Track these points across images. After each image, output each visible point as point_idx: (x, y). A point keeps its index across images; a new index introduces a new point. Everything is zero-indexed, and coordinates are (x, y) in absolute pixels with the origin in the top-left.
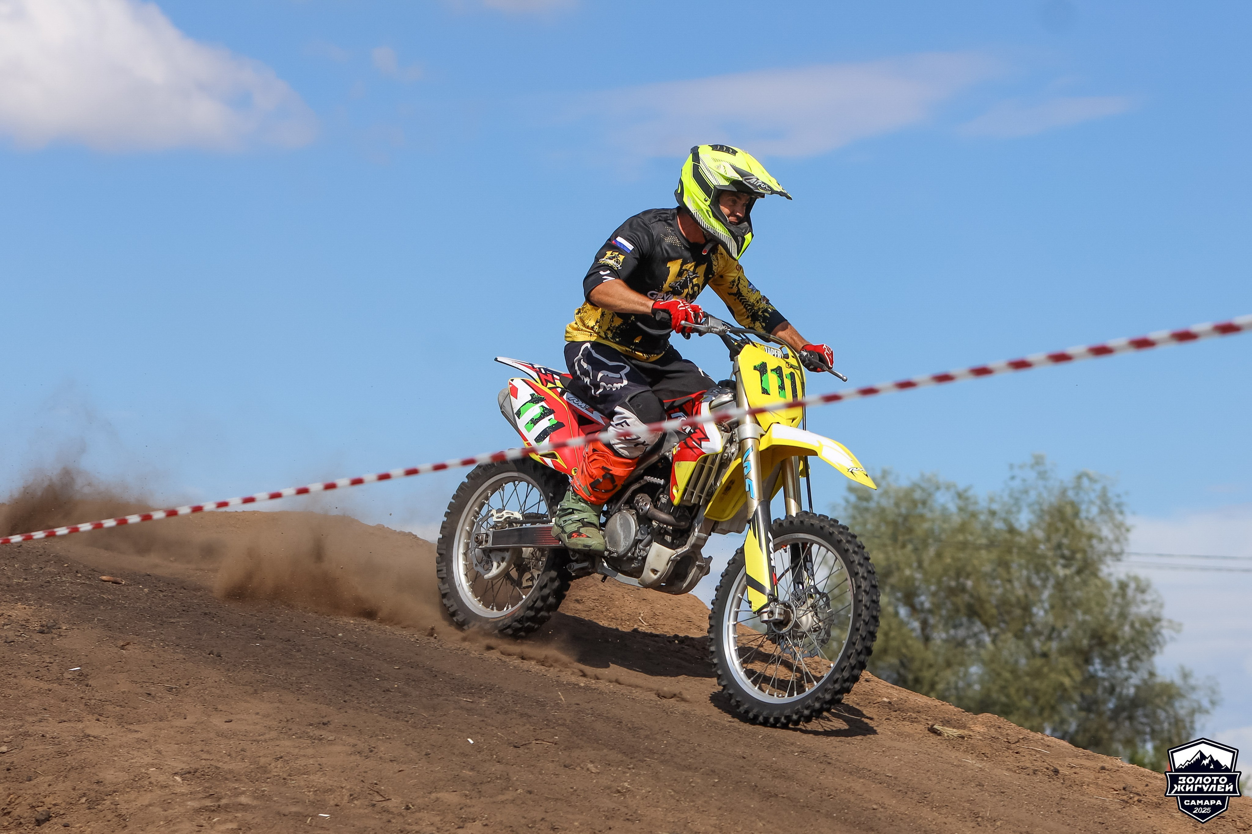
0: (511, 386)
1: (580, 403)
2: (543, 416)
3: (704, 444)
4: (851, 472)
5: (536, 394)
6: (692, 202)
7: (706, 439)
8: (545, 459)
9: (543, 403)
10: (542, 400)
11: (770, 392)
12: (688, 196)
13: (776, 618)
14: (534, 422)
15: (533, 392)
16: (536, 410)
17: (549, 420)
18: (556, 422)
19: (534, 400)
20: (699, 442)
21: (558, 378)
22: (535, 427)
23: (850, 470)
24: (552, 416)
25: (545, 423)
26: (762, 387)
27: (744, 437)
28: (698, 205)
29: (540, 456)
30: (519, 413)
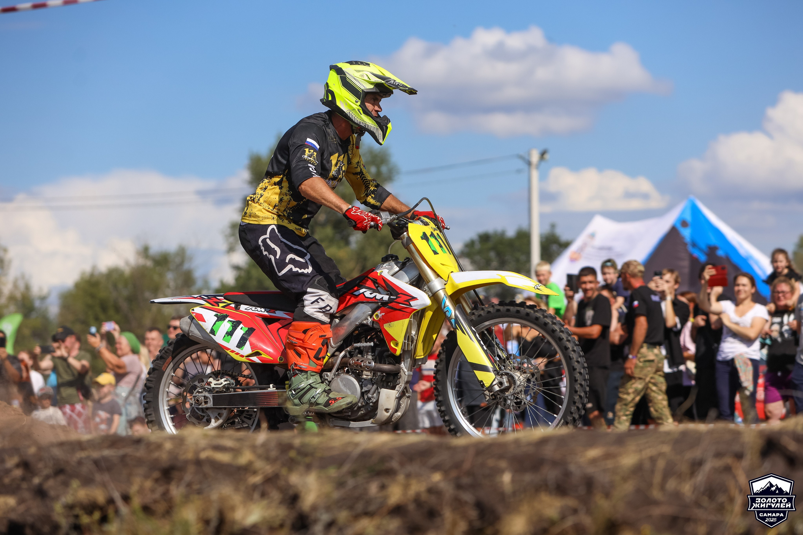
0: (194, 314)
1: (259, 309)
2: (235, 326)
3: (412, 303)
4: (537, 289)
5: (219, 314)
6: (344, 105)
7: (414, 299)
8: (251, 358)
9: (228, 319)
10: (226, 316)
11: (438, 252)
12: (340, 101)
13: (506, 386)
14: (230, 334)
15: (215, 313)
16: (226, 325)
17: (241, 329)
18: (247, 329)
19: (221, 318)
20: (408, 303)
21: (223, 298)
22: (232, 337)
23: (536, 288)
24: (241, 325)
25: (240, 332)
26: (432, 250)
27: (436, 290)
28: (350, 106)
29: (246, 357)
30: (213, 332)
